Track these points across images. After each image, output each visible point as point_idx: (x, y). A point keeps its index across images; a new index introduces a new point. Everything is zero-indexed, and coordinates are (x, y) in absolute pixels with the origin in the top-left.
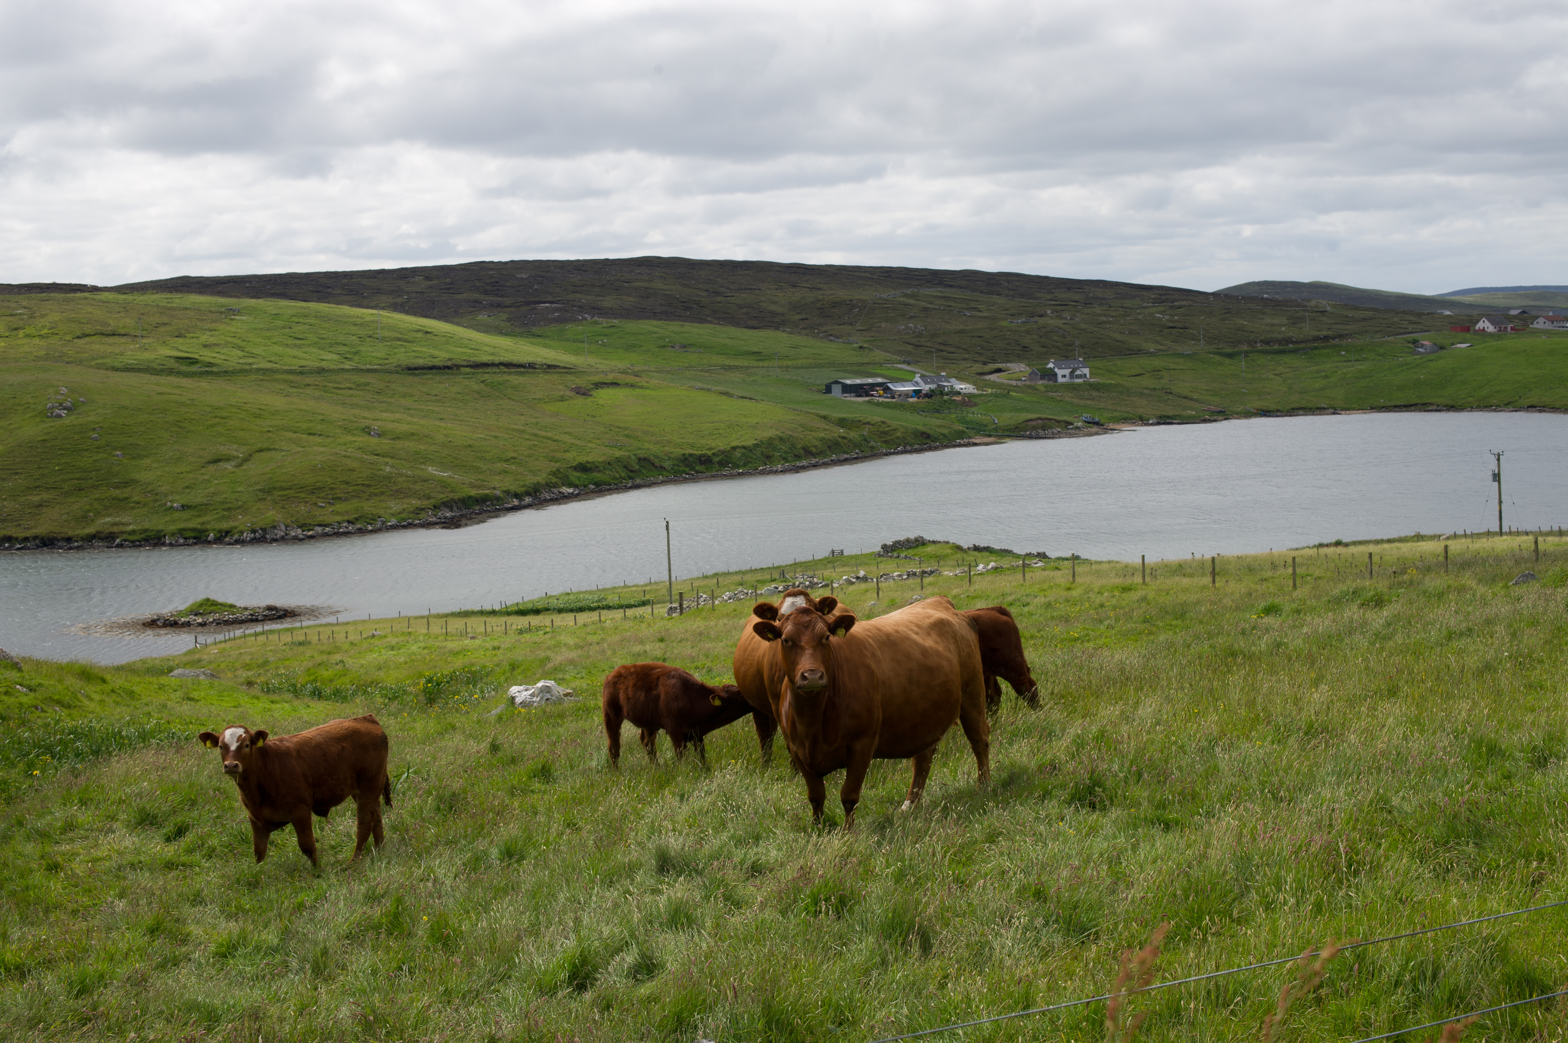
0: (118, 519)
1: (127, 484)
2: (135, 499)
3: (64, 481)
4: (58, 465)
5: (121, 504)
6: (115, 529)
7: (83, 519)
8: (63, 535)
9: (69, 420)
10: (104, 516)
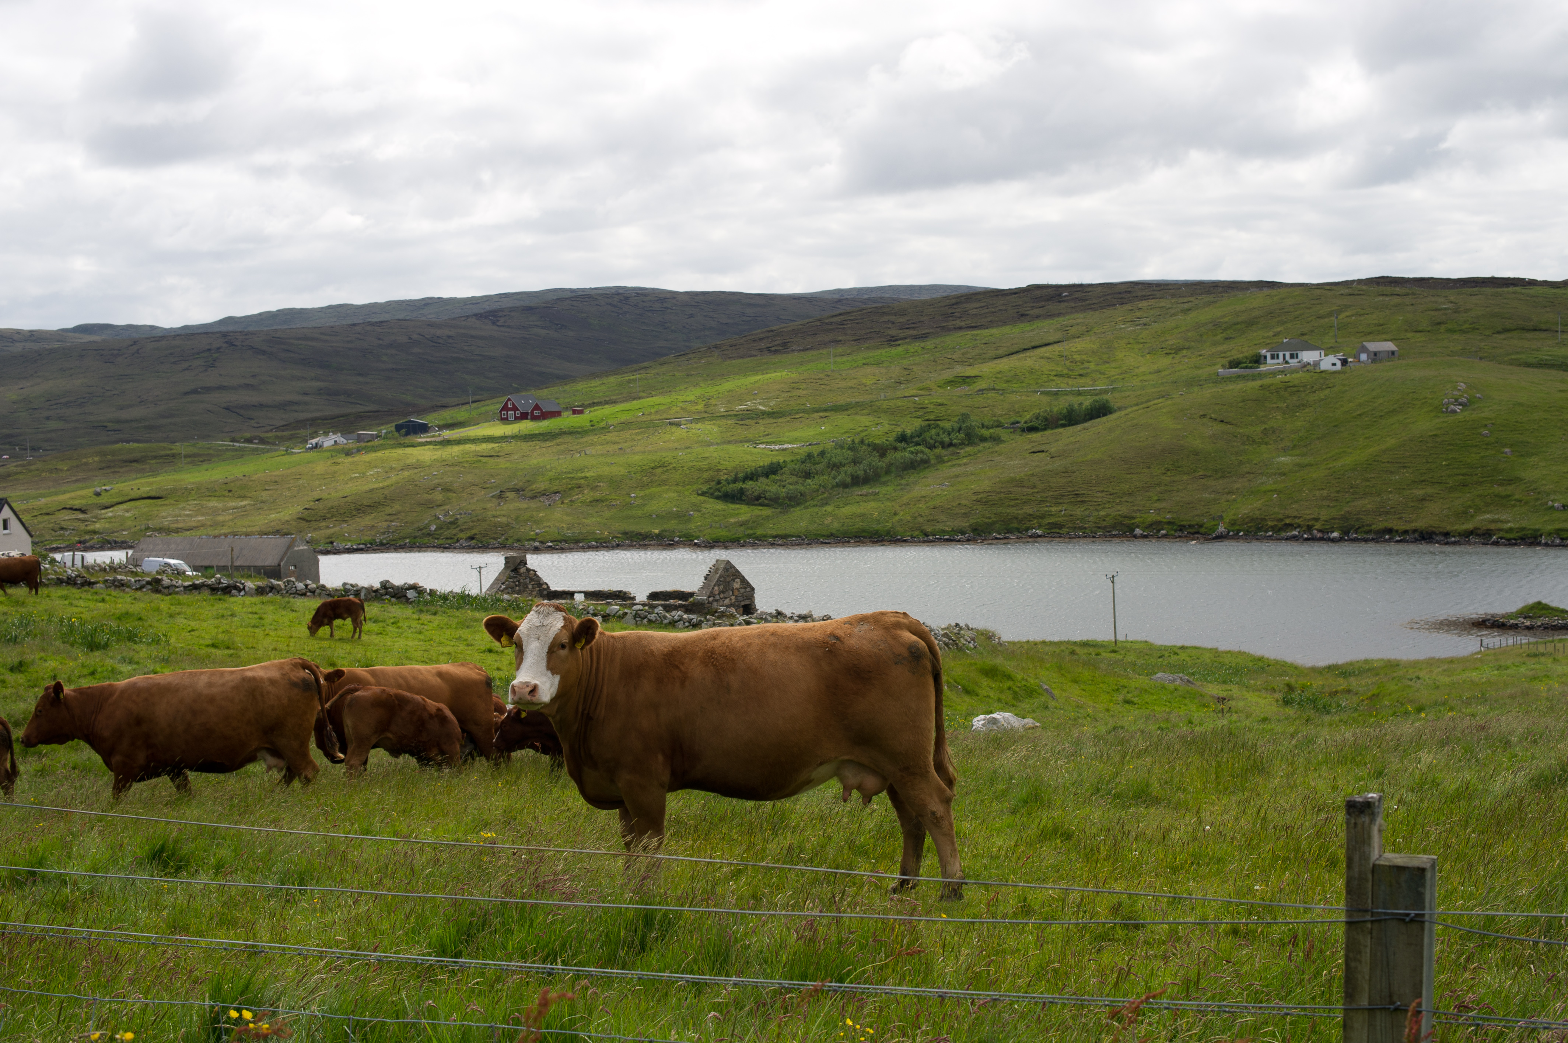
0: (1496, 517)
1: (1510, 481)
2: (1517, 497)
3: (1449, 476)
4: (1446, 460)
5: (1502, 501)
6: (1493, 526)
7: (1464, 514)
8: (1441, 530)
9: (1462, 415)
10: (1484, 512)
